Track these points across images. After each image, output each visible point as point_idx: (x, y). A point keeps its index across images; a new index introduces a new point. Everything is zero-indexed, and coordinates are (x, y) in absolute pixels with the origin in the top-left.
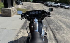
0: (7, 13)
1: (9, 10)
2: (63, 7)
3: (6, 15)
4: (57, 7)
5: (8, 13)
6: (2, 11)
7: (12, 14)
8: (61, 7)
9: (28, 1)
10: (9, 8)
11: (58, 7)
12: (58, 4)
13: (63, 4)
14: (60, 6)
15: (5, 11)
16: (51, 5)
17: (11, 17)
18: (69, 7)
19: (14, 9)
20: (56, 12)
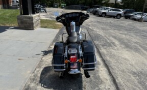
0: (26, 23)
1: (30, 18)
2: (131, 18)
3: (25, 27)
4: (117, 18)
5: (29, 23)
6: (19, 21)
7: (34, 25)
8: (126, 18)
9: (56, 6)
10: (29, 16)
11: (119, 16)
12: (120, 11)
13: (130, 11)
14: (123, 15)
15: (24, 20)
16: (105, 13)
17: (33, 29)
18: (141, 18)
19: (37, 18)
20: (112, 26)
